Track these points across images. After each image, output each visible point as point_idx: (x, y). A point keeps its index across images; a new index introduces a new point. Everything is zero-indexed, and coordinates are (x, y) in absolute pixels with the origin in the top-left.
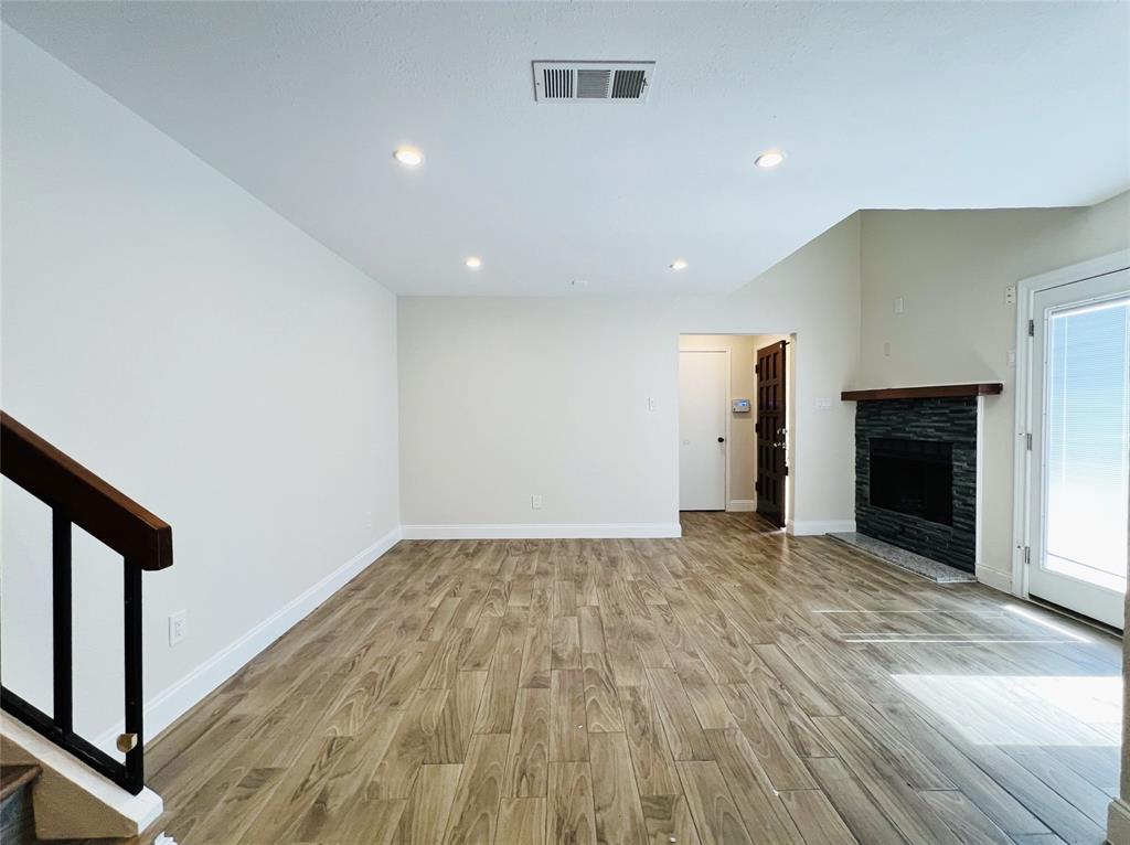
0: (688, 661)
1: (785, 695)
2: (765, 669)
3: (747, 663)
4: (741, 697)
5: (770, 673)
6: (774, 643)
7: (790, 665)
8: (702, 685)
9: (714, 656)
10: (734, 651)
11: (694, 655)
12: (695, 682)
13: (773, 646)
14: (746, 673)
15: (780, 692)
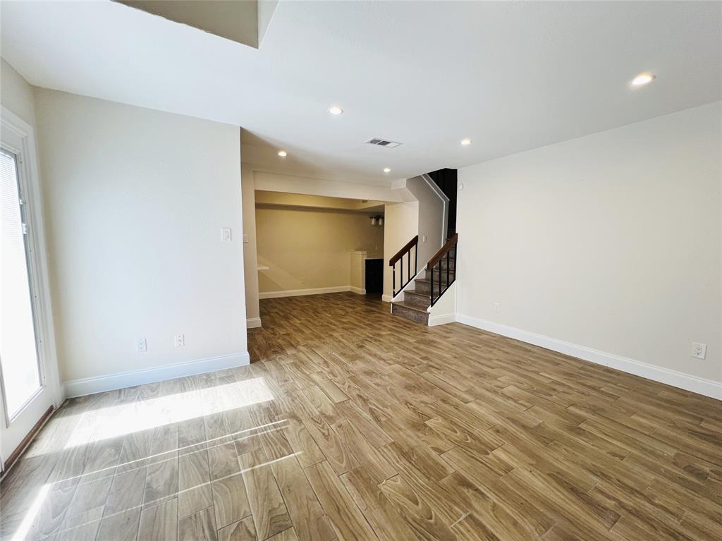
0: (378, 381)
1: (330, 377)
2: (339, 385)
3: (349, 387)
4: (348, 372)
5: (337, 384)
6: (336, 404)
7: (328, 391)
8: (365, 373)
9: (366, 387)
10: (358, 392)
11: (378, 385)
12: (369, 373)
13: (337, 402)
14: (348, 382)
15: (332, 377)
